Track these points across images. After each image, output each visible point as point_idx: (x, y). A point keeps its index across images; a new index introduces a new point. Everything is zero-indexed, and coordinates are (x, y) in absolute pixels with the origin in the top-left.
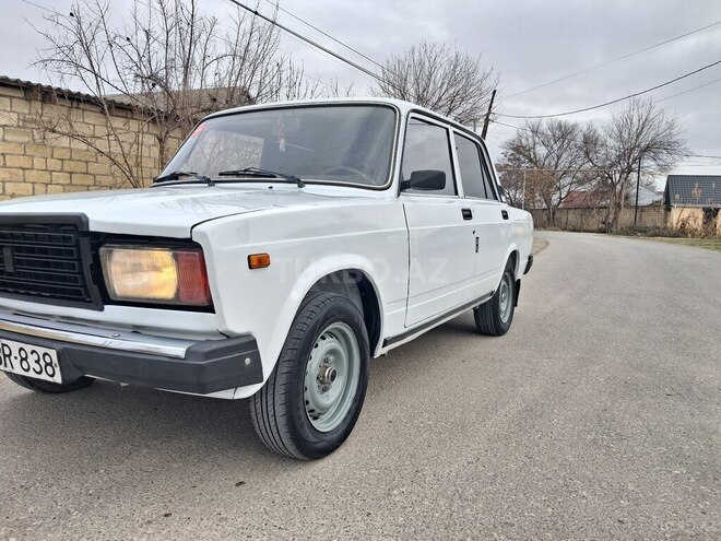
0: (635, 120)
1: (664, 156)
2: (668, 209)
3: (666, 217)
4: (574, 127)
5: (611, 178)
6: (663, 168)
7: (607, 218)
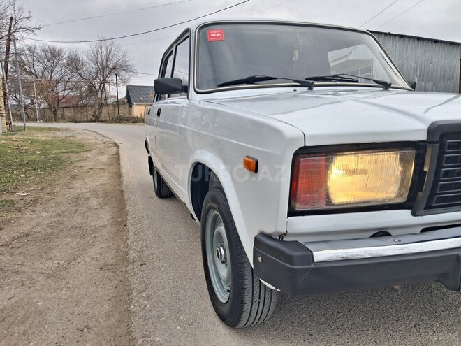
0: (104, 50)
1: (123, 73)
2: (130, 106)
3: (129, 111)
4: (60, 50)
5: (95, 87)
6: (124, 81)
7: (95, 112)
